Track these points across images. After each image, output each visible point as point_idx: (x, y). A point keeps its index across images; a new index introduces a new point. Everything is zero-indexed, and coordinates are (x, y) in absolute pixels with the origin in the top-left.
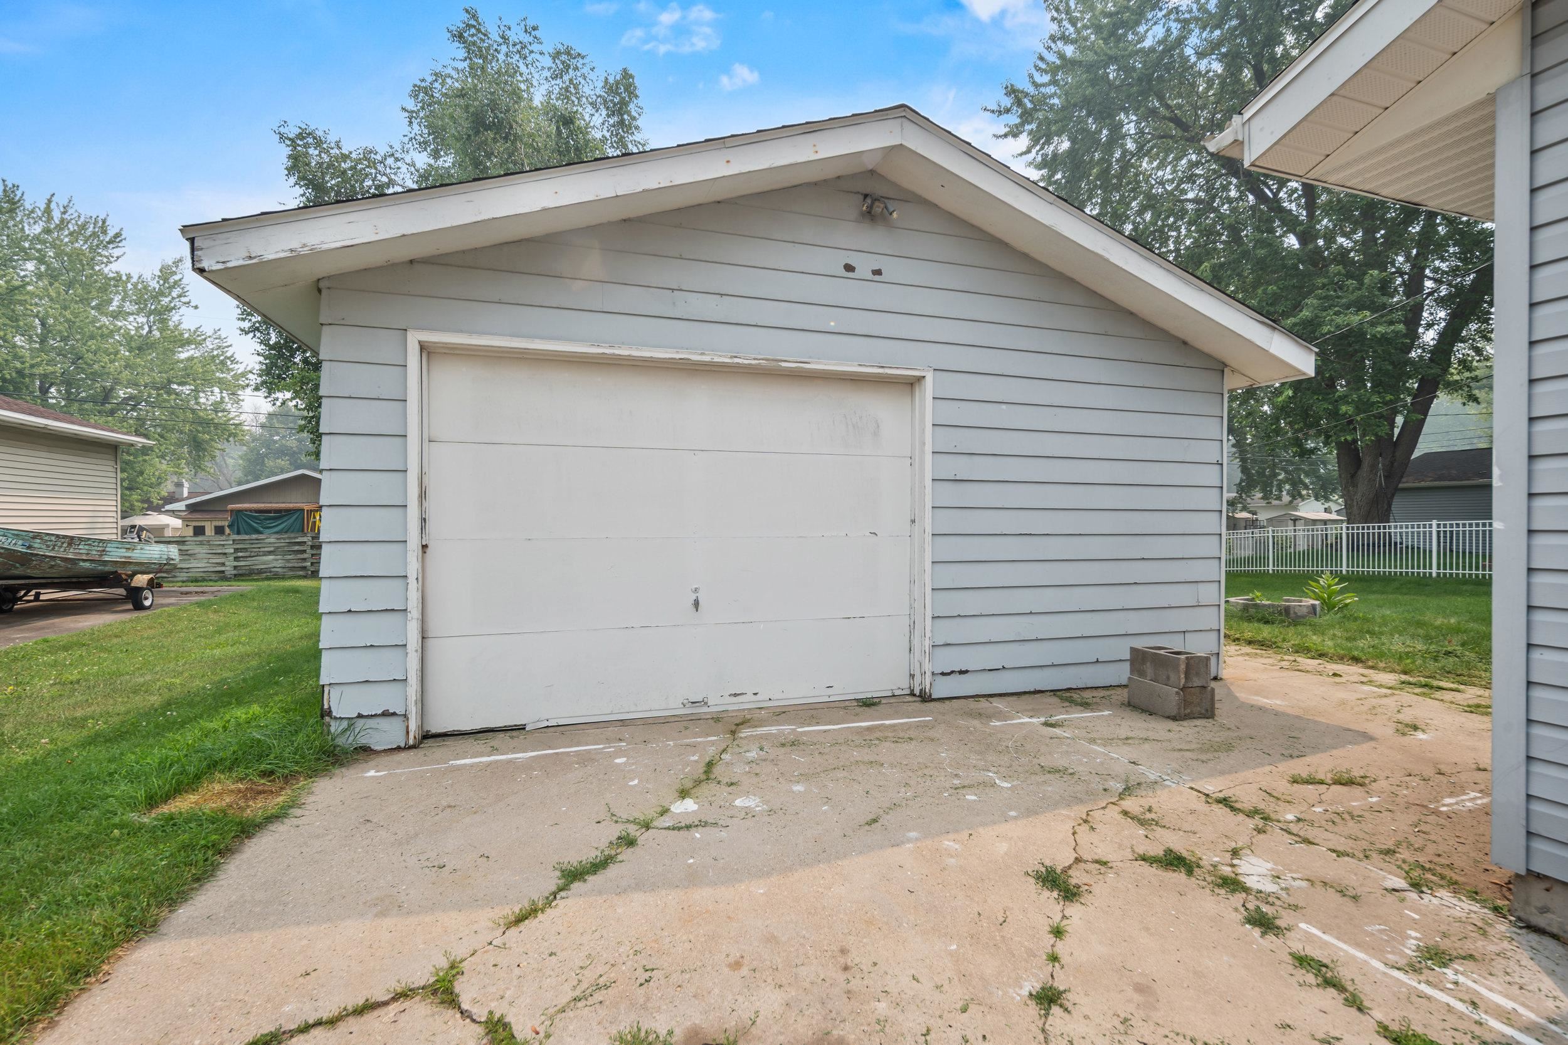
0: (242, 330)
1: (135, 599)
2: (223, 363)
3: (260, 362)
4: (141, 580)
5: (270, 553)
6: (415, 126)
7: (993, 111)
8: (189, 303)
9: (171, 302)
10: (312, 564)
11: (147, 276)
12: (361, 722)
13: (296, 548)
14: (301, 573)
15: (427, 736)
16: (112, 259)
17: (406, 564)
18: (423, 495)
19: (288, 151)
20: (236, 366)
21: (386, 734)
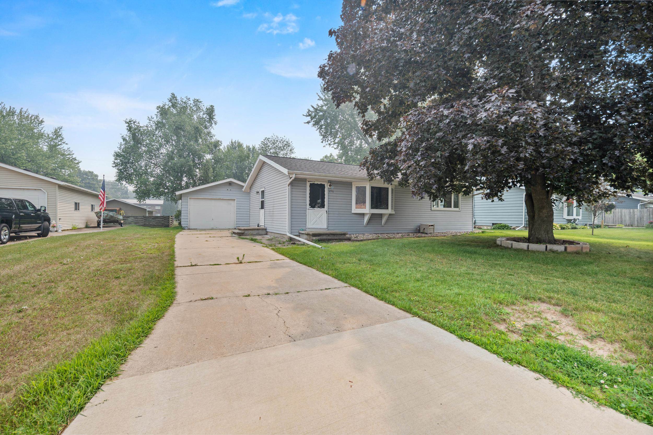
0: (113, 166)
1: (121, 224)
8: (64, 142)
9: (58, 142)
11: (49, 133)
16: (40, 129)
19: (127, 125)
21: (187, 228)
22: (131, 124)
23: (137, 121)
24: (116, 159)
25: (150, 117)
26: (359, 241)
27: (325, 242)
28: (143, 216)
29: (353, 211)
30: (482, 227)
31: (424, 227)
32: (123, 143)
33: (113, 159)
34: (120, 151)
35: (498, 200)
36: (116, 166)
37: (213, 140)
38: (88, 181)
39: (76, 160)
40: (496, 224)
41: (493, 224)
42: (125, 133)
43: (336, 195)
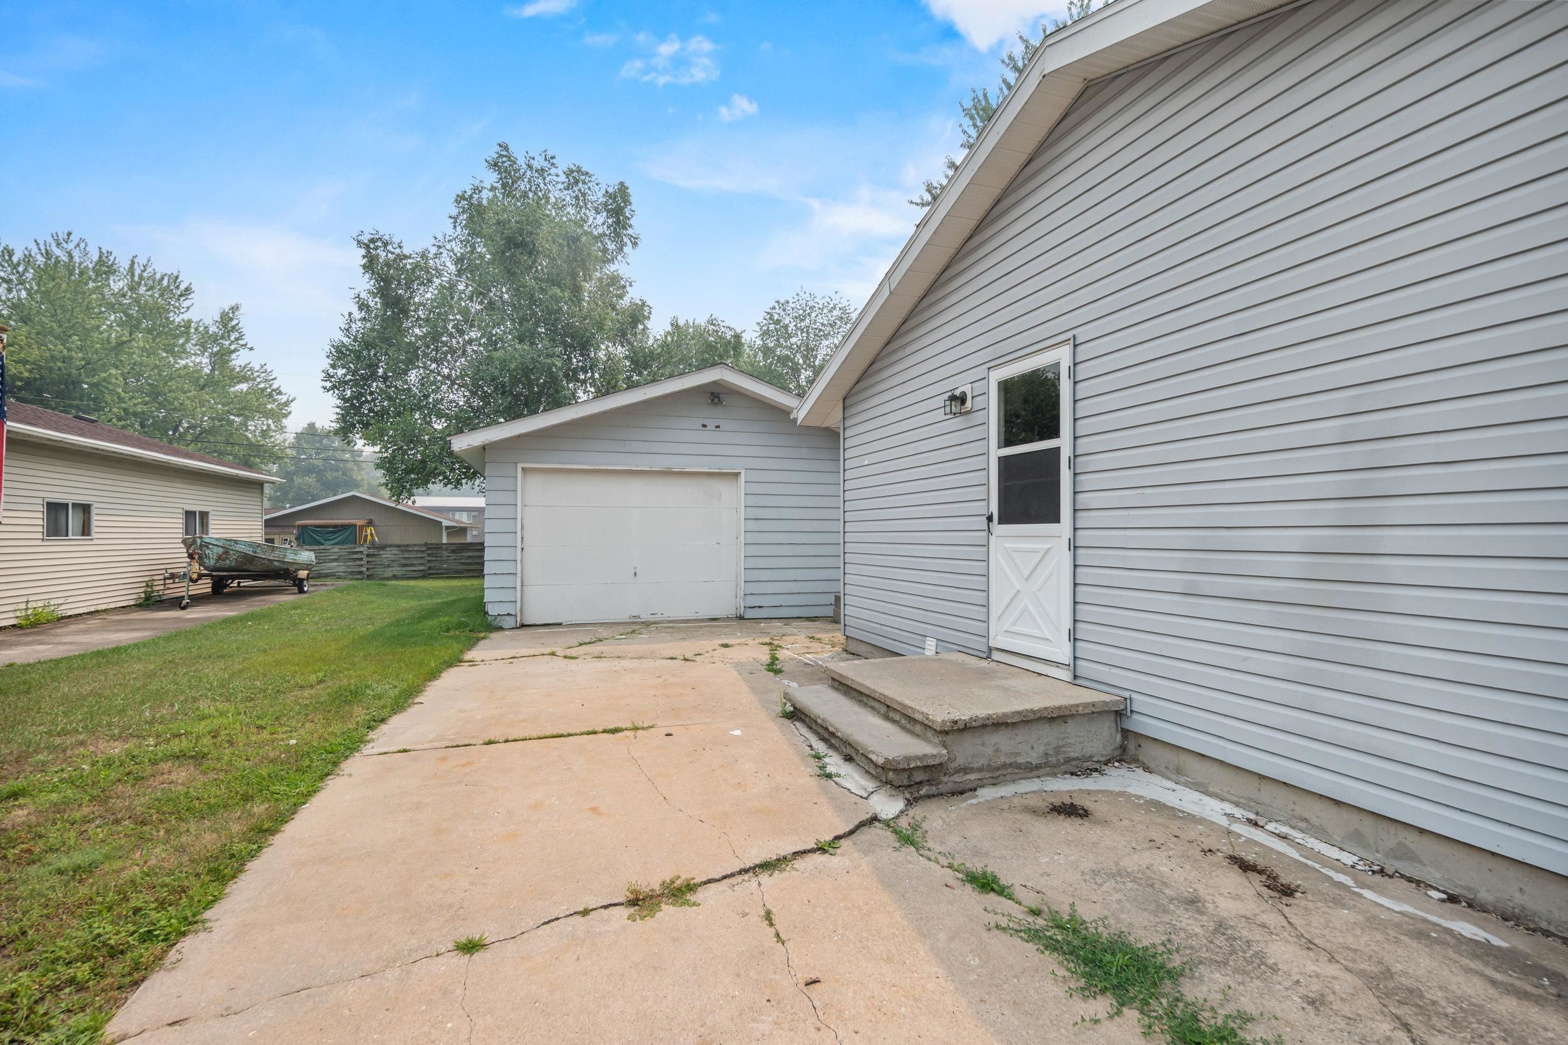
0: (325, 388)
1: (299, 585)
2: (270, 395)
3: (337, 413)
4: (303, 574)
5: (334, 560)
6: (459, 229)
7: (917, 204)
8: (245, 345)
9: (230, 345)
10: (368, 569)
11: (208, 321)
12: (500, 617)
13: (355, 556)
14: (359, 576)
15: (523, 626)
16: (182, 310)
17: (516, 555)
18: (522, 528)
19: (363, 251)
20: (280, 397)
21: (509, 622)
22: (376, 248)
23: (396, 240)
24: (333, 366)
25: (440, 237)
28: (426, 545)
32: (357, 315)
33: (326, 363)
34: (345, 340)
36: (334, 387)
37: (625, 302)
38: (330, 453)
39: (280, 393)
42: (364, 284)
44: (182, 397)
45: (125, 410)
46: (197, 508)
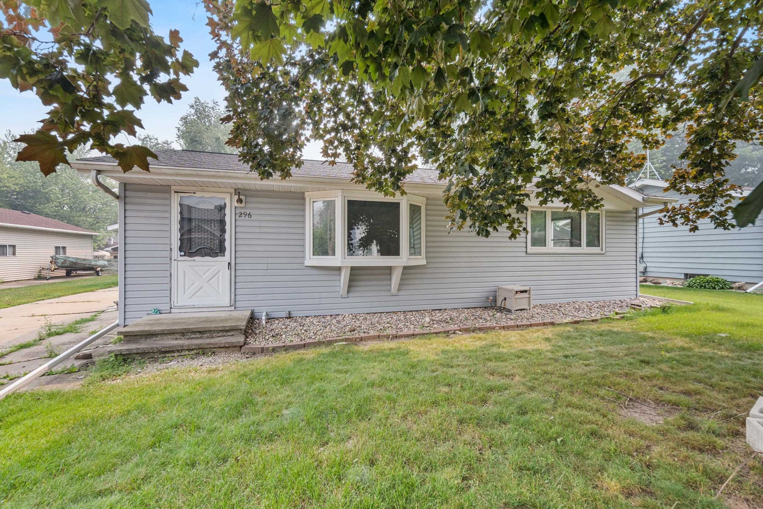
1: (97, 274)
4: (99, 269)
26: (286, 349)
27: (155, 360)
29: (308, 263)
30: (660, 280)
31: (506, 295)
35: (713, 225)
40: (693, 276)
41: (686, 275)
43: (257, 224)
44: (85, 196)
45: (59, 202)
46: (61, 245)
